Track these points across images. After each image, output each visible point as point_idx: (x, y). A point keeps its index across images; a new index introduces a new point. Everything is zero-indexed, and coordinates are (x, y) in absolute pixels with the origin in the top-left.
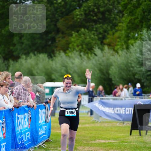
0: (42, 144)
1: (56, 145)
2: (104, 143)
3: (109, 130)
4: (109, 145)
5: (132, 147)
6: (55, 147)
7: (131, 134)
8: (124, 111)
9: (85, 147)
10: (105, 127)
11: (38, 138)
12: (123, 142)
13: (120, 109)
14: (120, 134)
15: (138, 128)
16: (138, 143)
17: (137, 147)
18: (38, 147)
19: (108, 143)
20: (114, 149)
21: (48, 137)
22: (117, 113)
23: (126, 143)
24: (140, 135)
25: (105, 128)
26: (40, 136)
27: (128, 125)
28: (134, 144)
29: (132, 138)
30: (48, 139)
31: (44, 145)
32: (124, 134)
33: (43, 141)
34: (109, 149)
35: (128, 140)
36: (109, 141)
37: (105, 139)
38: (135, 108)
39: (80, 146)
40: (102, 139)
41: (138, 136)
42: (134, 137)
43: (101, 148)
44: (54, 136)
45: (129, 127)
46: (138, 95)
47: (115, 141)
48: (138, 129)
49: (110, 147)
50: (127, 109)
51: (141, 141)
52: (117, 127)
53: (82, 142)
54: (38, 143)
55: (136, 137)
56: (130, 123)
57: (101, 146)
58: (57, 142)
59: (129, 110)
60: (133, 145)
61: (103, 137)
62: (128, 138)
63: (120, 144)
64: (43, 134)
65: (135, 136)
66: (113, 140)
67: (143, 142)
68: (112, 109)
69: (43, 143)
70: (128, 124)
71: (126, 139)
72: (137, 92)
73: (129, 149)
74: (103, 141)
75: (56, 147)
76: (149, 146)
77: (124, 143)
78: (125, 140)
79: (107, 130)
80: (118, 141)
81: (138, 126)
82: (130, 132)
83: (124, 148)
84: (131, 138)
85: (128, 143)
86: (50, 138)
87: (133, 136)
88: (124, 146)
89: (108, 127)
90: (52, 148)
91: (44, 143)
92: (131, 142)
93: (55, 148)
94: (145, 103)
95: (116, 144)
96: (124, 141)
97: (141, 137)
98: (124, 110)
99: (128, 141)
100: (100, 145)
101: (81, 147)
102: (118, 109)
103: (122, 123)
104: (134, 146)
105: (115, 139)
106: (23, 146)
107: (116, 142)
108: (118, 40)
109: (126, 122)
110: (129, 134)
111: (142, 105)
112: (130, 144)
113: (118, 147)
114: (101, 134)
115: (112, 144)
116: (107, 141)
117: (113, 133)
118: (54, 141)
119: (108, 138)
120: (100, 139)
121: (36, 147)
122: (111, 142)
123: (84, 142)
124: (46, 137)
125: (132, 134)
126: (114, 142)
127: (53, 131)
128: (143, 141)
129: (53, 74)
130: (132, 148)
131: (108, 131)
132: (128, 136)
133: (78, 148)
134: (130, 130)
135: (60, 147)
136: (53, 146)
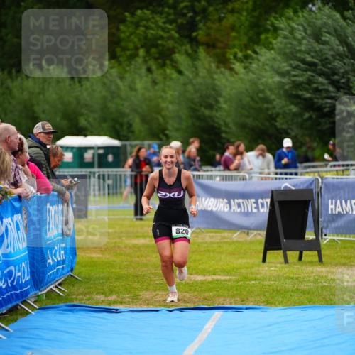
0: (56, 287)
1: (92, 288)
2: (203, 283)
3: (213, 251)
4: (214, 288)
5: (267, 291)
6: (85, 294)
7: (264, 260)
8: (254, 205)
9: (157, 292)
10: (206, 243)
11: (44, 273)
12: (246, 278)
13: (245, 201)
14: (240, 261)
15: (280, 245)
16: (280, 281)
17: (278, 291)
18: (46, 294)
19: (211, 282)
20: (225, 297)
21: (69, 269)
22: (239, 210)
23: (254, 282)
24: (286, 261)
25: (206, 245)
26: (51, 267)
27: (259, 238)
28: (272, 282)
29: (267, 268)
30: (70, 273)
31: (60, 290)
32: (249, 261)
33: (57, 281)
34: (214, 297)
35: (257, 274)
36: (215, 277)
37: (204, 272)
38: (275, 200)
39: (147, 289)
40: (197, 273)
41: (281, 263)
42: (271, 267)
43: (196, 293)
44: (85, 266)
45: (260, 243)
46: (286, 166)
47: (228, 278)
48: (280, 249)
49: (215, 292)
50: (260, 201)
51: (287, 275)
52: (233, 242)
53: (151, 280)
54: (47, 285)
55: (276, 267)
56: (264, 233)
57: (195, 290)
58: (91, 282)
59: (267, 203)
60: (270, 286)
61: (200, 267)
62: (257, 268)
63: (240, 283)
64: (58, 263)
65: (273, 265)
66: (222, 274)
67: (292, 278)
68: (226, 200)
69: (57, 283)
70: (260, 234)
71: (253, 270)
72: (283, 159)
73: (258, 295)
75: (89, 293)
76: (305, 287)
77: (247, 283)
78: (251, 273)
79: (209, 251)
80: (234, 277)
81: (281, 240)
82: (261, 255)
83: (248, 292)
84: (265, 269)
85: (257, 282)
86: (74, 271)
87: (270, 265)
88: (247, 289)
89: (212, 243)
90: (81, 297)
91: (60, 284)
92: (264, 279)
93: (88, 296)
94: (297, 185)
95: (230, 283)
96: (250, 276)
97: (287, 265)
98: (254, 203)
99: (259, 276)
100: (193, 288)
101: (148, 293)
102: (241, 201)
103: (244, 232)
104: (271, 288)
105: (227, 272)
106: (13, 292)
107: (229, 280)
108: (234, 34)
109: (255, 232)
110: (261, 260)
111: (291, 190)
112: (262, 283)
113: (235, 292)
114: (195, 261)
115: (221, 283)
116: (209, 278)
117: (222, 256)
118: (85, 278)
119: (211, 269)
120: (194, 272)
121: (40, 293)
122: (217, 280)
123: (155, 281)
124: (65, 271)
125: (267, 260)
126: (225, 280)
127: (83, 254)
128: (292, 276)
130: (266, 294)
131: (212, 255)
132: (259, 265)
133: (140, 295)
134: (262, 251)
135: (98, 293)
136: (81, 290)
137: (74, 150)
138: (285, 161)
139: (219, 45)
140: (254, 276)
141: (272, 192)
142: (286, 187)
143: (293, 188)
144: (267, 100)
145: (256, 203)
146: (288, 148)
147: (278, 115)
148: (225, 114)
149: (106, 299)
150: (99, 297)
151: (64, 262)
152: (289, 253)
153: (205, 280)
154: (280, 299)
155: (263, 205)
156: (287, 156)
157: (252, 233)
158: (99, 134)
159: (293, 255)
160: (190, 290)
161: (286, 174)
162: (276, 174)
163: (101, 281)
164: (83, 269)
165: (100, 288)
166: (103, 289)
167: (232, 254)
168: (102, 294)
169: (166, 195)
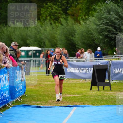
0: (19, 99)
1: (30, 99)
2: (70, 97)
4: (74, 99)
6: (29, 101)
7: (91, 89)
9: (54, 101)
10: (71, 83)
11: (15, 94)
12: (85, 96)
13: (84, 69)
14: (83, 90)
16: (96, 97)
17: (96, 100)
20: (77, 102)
22: (82, 72)
23: (87, 97)
24: (99, 90)
25: (71, 84)
26: (17, 92)
29: (92, 92)
31: (20, 100)
32: (85, 90)
33: (19, 97)
34: (74, 102)
36: (74, 95)
37: (70, 94)
38: (95, 68)
39: (50, 100)
40: (68, 94)
41: (97, 90)
42: (94, 92)
44: (29, 92)
45: (90, 83)
46: (98, 57)
47: (78, 95)
48: (96, 85)
51: (99, 94)
52: (80, 83)
54: (16, 98)
56: (91, 80)
57: (67, 100)
58: (31, 97)
59: (92, 69)
60: (93, 98)
61: (69, 92)
63: (83, 97)
64: (20, 90)
65: (94, 91)
67: (101, 96)
68: (78, 69)
70: (89, 80)
71: (87, 93)
72: (97, 54)
73: (89, 101)
74: (68, 96)
75: (30, 101)
76: (105, 99)
80: (81, 95)
81: (97, 82)
84: (91, 93)
85: (89, 97)
86: (25, 93)
87: (93, 91)
88: (85, 99)
89: (73, 83)
90: (27, 102)
91: (20, 98)
92: (91, 96)
93: (30, 102)
95: (79, 97)
97: (99, 91)
98: (87, 69)
99: (89, 95)
102: (83, 69)
103: (84, 80)
104: (93, 99)
105: (77, 93)
107: (79, 96)
110: (90, 89)
113: (81, 100)
114: (67, 90)
116: (72, 96)
117: (76, 88)
118: (29, 96)
120: (67, 93)
121: (14, 101)
122: (75, 96)
123: (53, 96)
124: (22, 93)
126: (77, 96)
127: (28, 87)
128: (101, 95)
129: (28, 39)
130: (92, 101)
131: (73, 87)
132: (89, 91)
133: (48, 102)
134: (90, 86)
135: (33, 101)
136: (28, 100)
137: (25, 51)
138: (98, 55)
139: (75, 15)
140: (87, 95)
141: (94, 66)
142: (99, 64)
143: (101, 64)
144: (92, 34)
145: (88, 69)
146: (99, 50)
147: (96, 39)
148: (77, 39)
149: (36, 103)
150: (34, 102)
151: (22, 90)
152: (100, 87)
153: (71, 96)
154: (97, 103)
155: (90, 70)
156: (99, 53)
157: (87, 80)
158: (34, 46)
159: (101, 88)
160: (65, 100)
161: (99, 59)
162: (95, 59)
163: (35, 97)
164: (28, 92)
165: (34, 99)
166: (35, 99)
167: (80, 87)
168: (35, 101)
169: (56, 63)
